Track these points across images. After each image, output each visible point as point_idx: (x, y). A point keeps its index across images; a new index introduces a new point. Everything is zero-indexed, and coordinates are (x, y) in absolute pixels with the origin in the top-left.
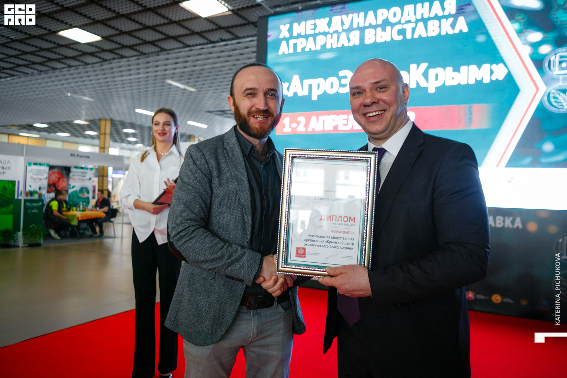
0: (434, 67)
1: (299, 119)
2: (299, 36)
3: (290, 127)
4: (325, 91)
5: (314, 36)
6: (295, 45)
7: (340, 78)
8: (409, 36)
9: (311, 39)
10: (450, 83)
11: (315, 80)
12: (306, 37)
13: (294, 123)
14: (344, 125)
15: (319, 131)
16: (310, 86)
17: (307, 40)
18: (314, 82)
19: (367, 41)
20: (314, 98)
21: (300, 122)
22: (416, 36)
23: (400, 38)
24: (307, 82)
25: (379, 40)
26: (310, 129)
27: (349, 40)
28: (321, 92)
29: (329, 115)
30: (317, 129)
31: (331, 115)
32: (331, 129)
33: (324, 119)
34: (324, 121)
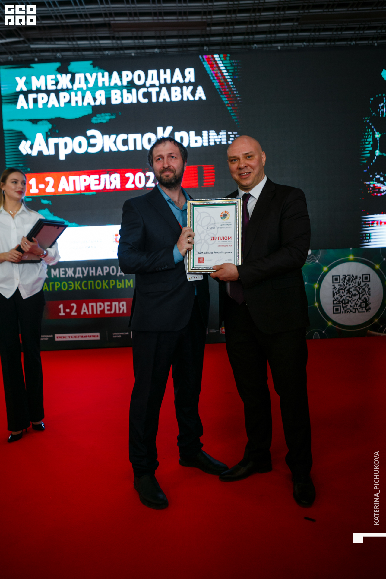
0: (179, 131)
1: (47, 179)
2: (38, 91)
3: (37, 187)
4: (73, 151)
5: (57, 92)
6: (35, 101)
7: (88, 138)
8: (154, 100)
9: (53, 95)
10: (193, 145)
11: (61, 139)
12: (48, 92)
13: (41, 183)
14: (96, 185)
15: (70, 192)
16: (56, 146)
17: (49, 96)
18: (61, 141)
19: (114, 102)
20: (62, 157)
21: (49, 182)
22: (161, 100)
23: (146, 101)
24: (52, 141)
25: (126, 101)
26: (60, 190)
27: (95, 99)
28: (68, 151)
29: (79, 175)
30: (67, 189)
31: (81, 175)
32: (83, 189)
33: (74, 179)
34: (74, 181)
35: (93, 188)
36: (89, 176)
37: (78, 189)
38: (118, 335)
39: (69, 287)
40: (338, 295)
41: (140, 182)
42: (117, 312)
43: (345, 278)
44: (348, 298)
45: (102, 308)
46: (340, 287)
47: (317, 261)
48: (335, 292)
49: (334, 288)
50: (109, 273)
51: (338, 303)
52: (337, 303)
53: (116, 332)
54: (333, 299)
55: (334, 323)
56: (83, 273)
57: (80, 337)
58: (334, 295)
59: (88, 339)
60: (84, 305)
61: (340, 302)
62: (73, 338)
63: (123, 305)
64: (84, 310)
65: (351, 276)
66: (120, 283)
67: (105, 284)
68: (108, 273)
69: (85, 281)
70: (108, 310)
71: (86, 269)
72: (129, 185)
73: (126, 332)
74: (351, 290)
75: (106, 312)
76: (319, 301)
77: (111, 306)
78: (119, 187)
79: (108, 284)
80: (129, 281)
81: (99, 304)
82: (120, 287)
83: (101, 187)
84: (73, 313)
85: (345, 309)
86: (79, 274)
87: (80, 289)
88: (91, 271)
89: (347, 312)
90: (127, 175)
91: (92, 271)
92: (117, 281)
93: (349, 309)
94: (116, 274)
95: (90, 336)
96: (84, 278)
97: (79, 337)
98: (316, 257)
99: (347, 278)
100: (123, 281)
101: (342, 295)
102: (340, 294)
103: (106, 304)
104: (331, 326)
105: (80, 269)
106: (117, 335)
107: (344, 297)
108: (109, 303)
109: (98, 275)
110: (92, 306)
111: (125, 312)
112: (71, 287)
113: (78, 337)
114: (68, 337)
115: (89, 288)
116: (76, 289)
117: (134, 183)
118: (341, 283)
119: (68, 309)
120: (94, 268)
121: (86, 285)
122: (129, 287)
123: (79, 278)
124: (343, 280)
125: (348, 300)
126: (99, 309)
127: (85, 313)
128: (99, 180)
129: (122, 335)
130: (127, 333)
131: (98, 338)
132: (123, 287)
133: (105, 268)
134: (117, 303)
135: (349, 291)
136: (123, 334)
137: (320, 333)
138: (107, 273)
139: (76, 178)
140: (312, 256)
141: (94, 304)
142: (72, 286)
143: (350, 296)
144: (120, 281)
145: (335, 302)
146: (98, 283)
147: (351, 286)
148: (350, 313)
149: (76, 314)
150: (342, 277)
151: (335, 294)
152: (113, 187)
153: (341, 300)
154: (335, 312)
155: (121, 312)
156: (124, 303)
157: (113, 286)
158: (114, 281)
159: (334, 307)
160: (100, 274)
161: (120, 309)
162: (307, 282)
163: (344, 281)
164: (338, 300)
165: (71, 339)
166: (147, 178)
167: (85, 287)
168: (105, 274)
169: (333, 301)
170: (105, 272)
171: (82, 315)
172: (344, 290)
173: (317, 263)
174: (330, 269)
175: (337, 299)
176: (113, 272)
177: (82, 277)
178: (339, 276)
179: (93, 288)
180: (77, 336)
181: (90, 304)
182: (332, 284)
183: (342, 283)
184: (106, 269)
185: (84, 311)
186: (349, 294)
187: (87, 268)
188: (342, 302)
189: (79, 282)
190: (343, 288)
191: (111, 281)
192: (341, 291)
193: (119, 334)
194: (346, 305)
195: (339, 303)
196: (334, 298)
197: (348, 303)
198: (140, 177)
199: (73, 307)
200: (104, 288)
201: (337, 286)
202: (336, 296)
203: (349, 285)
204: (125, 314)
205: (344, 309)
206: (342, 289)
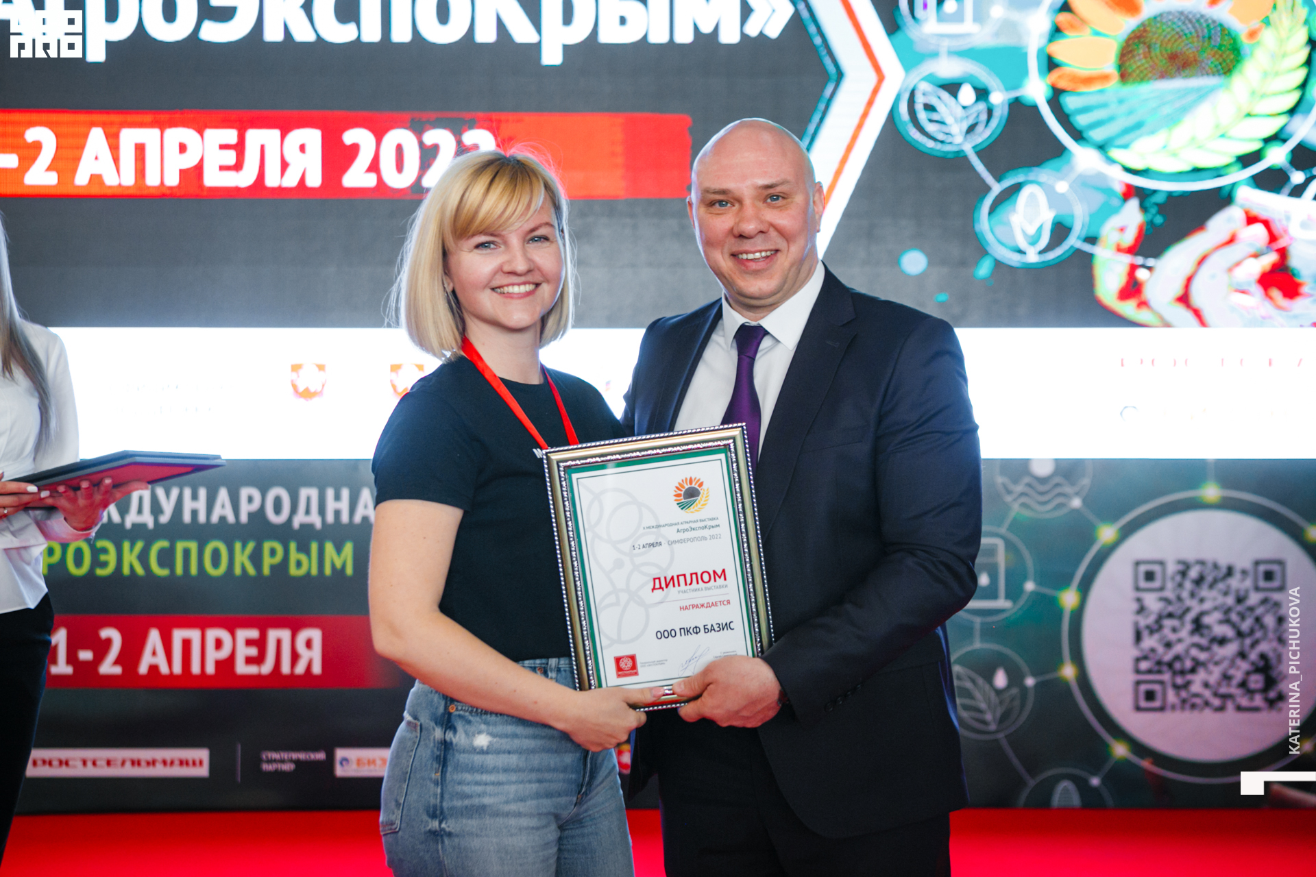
1: (31, 134)
4: (140, 30)
10: (610, 35)
15: (120, 187)
20: (98, 53)
28: (122, 30)
29: (162, 126)
30: (111, 180)
31: (171, 126)
32: (172, 180)
33: (140, 141)
34: (140, 149)
35: (213, 178)
36: (201, 134)
37: (152, 180)
38: (282, 761)
39: (96, 563)
40: (1156, 636)
41: (400, 167)
42: (286, 669)
43: (1184, 574)
44: (1194, 652)
45: (224, 653)
46: (1165, 608)
47: (1076, 503)
48: (1148, 627)
49: (1141, 610)
50: (261, 513)
51: (1156, 668)
52: (1149, 671)
53: (276, 749)
54: (1135, 653)
55: (1139, 748)
56: (156, 509)
57: (128, 764)
58: (1138, 637)
59: (159, 771)
60: (154, 637)
61: (1165, 668)
62: (102, 767)
63: (309, 644)
64: (153, 654)
65: (1210, 566)
66: (303, 557)
67: (242, 558)
68: (258, 516)
69: (164, 544)
70: (249, 660)
71: (168, 494)
72: (356, 177)
73: (315, 749)
74: (1207, 620)
75: (242, 668)
76: (1078, 658)
77: (260, 644)
78: (315, 180)
79: (256, 558)
80: (339, 549)
81: (212, 634)
82: (302, 572)
83: (245, 178)
84: (108, 667)
85: (1184, 694)
86: (140, 511)
87: (140, 571)
88: (188, 505)
89: (1193, 706)
90: (350, 137)
91: (195, 505)
92: (293, 546)
93: (1196, 695)
94: (290, 520)
95: (169, 762)
96: (160, 531)
97: (123, 763)
98: (1073, 484)
99: (1194, 573)
100: (314, 547)
101: (1172, 637)
102: (1165, 637)
103: (243, 634)
104: (1126, 763)
105: (146, 494)
106: (279, 761)
107: (1179, 649)
108: (254, 634)
109: (215, 519)
110: (187, 644)
111: (317, 669)
112: (104, 565)
113: (119, 763)
114: (80, 764)
115: (179, 570)
116: (126, 571)
117: (374, 167)
118: (1169, 594)
119: (85, 648)
120: (202, 493)
121: (166, 558)
122: (339, 573)
123: (139, 529)
124: (1178, 578)
125: (1195, 660)
126: (213, 656)
127: (154, 669)
128: (240, 148)
129: (297, 762)
130: (321, 756)
131: (203, 771)
132: (314, 571)
133: (245, 492)
134: (285, 634)
135: (1198, 626)
136: (302, 756)
137: (1082, 785)
138: (251, 515)
139: (149, 136)
140: (1057, 480)
141: (194, 635)
142: (111, 558)
143: (1204, 641)
144: (304, 548)
145: (1144, 665)
146: (216, 555)
147: (1207, 606)
148: (1202, 710)
149: (118, 670)
150: (1172, 568)
151: (1145, 634)
152: (291, 181)
153: (1168, 657)
154: (1143, 704)
155: (300, 669)
156: (316, 635)
157: (273, 568)
158: (279, 549)
159: (1138, 683)
160: (223, 519)
161: (295, 657)
162: (1035, 581)
163: (1180, 585)
164: (1157, 658)
165: (90, 772)
166: (428, 155)
167: (161, 564)
168: (244, 518)
169: (1138, 660)
170: (245, 509)
171: (143, 677)
172: (1181, 617)
173: (1075, 511)
174: (1127, 532)
175: (1151, 655)
176: (278, 508)
177: (151, 525)
178: (1161, 563)
179: (194, 570)
180: (115, 760)
181: (178, 635)
182: (1132, 594)
183: (1174, 590)
184: (250, 499)
185: (154, 661)
186: (1202, 635)
187: (175, 492)
188: (1170, 665)
189: (139, 545)
190: (1179, 612)
191: (267, 546)
192: (1168, 623)
193: (285, 755)
194: (1189, 677)
195: (1159, 672)
196: (1142, 650)
197: (1193, 670)
198: (399, 148)
199: (108, 642)
200: (238, 571)
201: (1153, 603)
202: (1149, 642)
203: (1202, 600)
204: (317, 677)
205: (1178, 695)
206: (1170, 615)
